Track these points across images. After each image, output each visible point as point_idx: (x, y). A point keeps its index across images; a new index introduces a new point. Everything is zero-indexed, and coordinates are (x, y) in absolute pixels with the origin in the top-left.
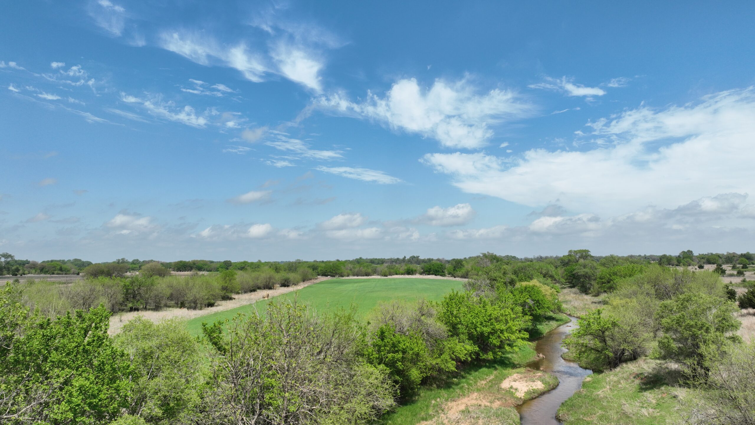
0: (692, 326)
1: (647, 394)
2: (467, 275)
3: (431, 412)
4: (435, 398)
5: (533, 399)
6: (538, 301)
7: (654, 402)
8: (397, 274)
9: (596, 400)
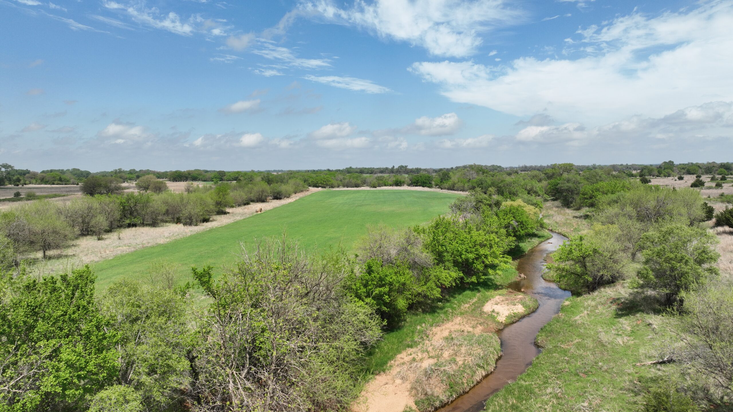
0: (671, 259)
1: (622, 320)
2: (454, 187)
3: (416, 339)
4: (420, 324)
5: (513, 323)
6: (522, 223)
7: (629, 329)
8: (385, 185)
9: (573, 326)
